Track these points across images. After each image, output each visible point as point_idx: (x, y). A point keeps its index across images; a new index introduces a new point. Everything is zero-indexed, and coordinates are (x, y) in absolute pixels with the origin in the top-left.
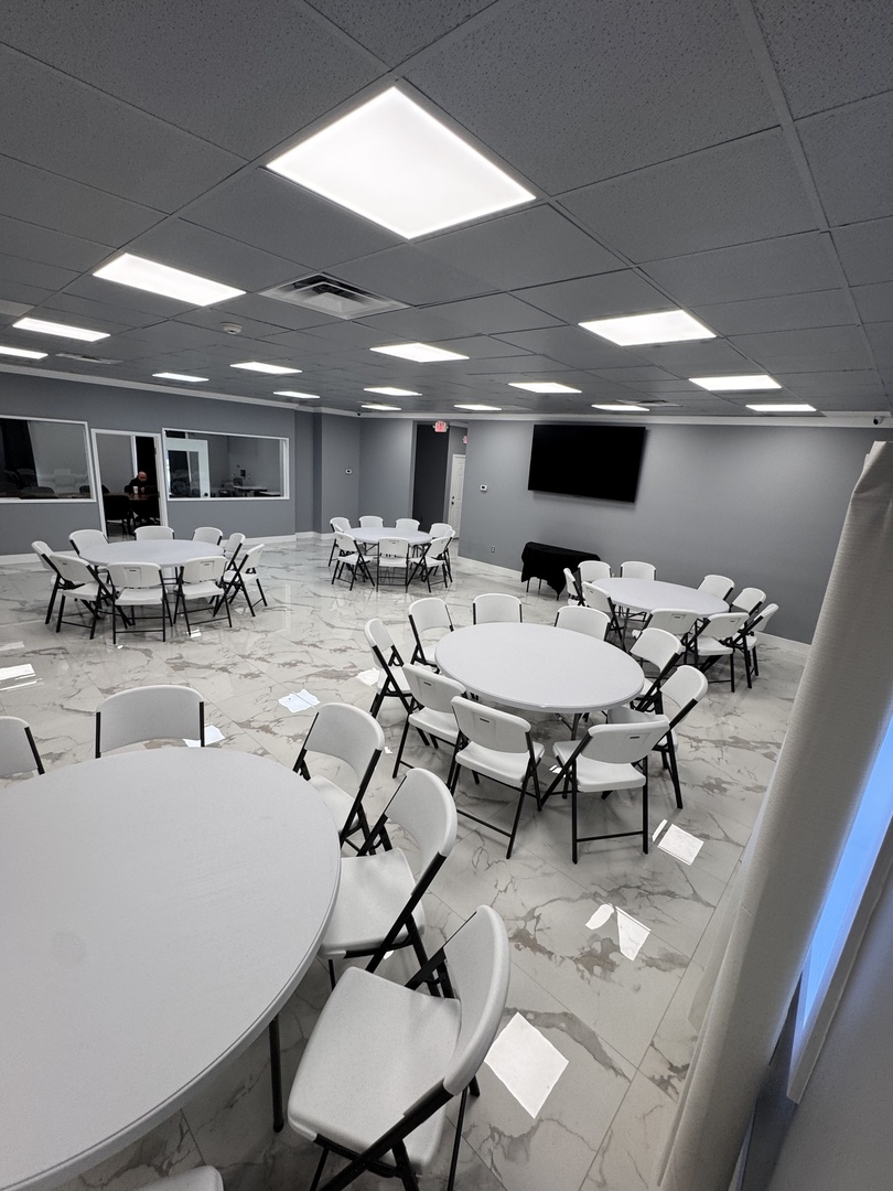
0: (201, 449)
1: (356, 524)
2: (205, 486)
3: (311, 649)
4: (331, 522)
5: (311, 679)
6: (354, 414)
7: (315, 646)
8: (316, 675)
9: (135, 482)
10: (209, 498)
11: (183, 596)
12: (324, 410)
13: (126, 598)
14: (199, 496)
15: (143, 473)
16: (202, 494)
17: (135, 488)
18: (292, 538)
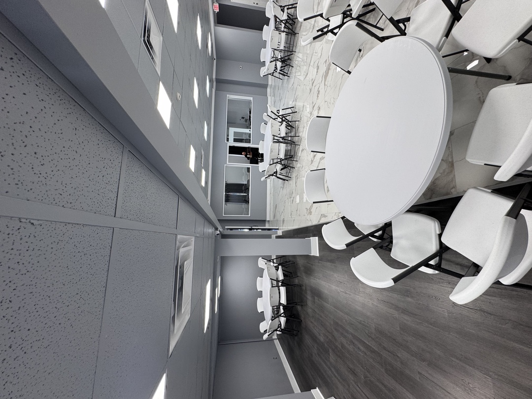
0: (232, 130)
1: (264, 64)
2: (247, 131)
3: (314, 85)
4: (262, 76)
5: (326, 84)
6: (215, 61)
7: (313, 83)
8: (325, 81)
9: (246, 156)
10: (251, 130)
11: (284, 137)
12: (214, 77)
13: (282, 156)
14: (250, 134)
15: (243, 153)
16: (249, 132)
17: (248, 156)
18: (269, 98)
